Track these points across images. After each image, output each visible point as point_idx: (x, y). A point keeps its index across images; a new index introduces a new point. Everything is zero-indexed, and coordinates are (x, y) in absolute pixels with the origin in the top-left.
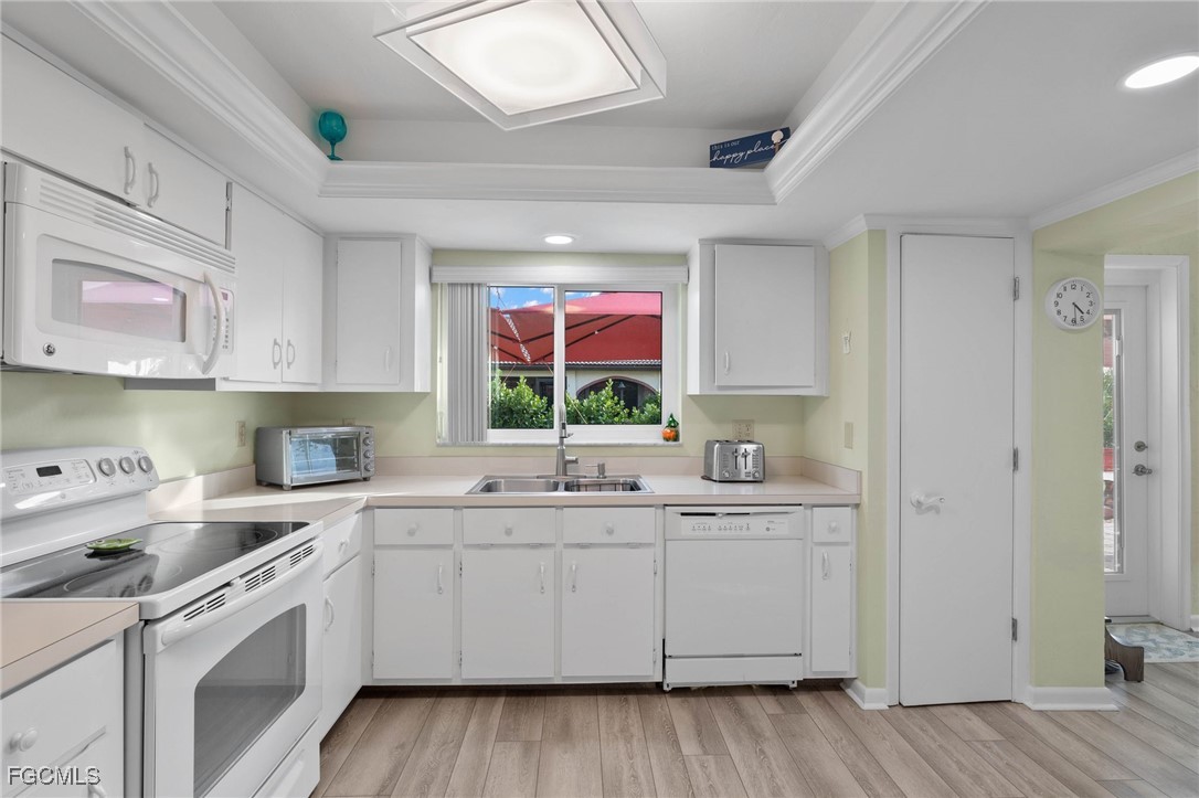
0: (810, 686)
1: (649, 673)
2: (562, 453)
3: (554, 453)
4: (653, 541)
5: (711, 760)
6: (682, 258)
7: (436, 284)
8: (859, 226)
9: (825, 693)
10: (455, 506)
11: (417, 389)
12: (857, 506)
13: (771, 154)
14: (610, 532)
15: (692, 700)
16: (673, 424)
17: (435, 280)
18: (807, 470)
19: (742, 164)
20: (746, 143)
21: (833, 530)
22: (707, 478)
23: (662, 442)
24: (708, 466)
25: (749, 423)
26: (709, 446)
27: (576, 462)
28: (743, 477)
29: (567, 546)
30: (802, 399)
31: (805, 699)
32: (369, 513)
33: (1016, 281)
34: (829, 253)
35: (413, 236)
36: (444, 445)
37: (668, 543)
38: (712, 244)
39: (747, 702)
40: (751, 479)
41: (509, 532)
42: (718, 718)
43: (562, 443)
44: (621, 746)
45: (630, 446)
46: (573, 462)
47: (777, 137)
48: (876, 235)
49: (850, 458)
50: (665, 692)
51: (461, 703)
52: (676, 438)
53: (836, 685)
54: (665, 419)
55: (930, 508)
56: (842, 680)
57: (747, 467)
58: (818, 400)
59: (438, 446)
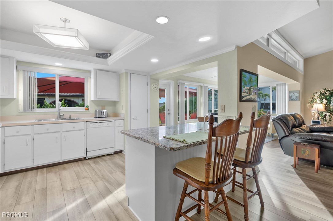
0: (116, 153)
1: (83, 155)
2: (59, 113)
3: (57, 113)
4: (84, 129)
5: (97, 166)
6: (89, 72)
7: (18, 70)
8: (124, 71)
9: (119, 154)
10: (32, 125)
11: (14, 98)
12: (124, 120)
13: (108, 57)
14: (74, 128)
15: (93, 159)
16: (87, 107)
17: (18, 69)
18: (116, 115)
19: (102, 58)
20: (103, 54)
21: (120, 124)
22: (96, 117)
23: (85, 110)
24: (96, 115)
25: (104, 106)
26: (96, 111)
27: (63, 115)
28: (103, 116)
29: (63, 132)
30: (115, 101)
31: (115, 155)
32: (3, 128)
33: (148, 83)
34: (120, 74)
35: (13, 58)
36: (22, 112)
37: (87, 129)
38: (97, 70)
39: (104, 158)
40: (104, 117)
41: (48, 130)
42: (99, 161)
43: (59, 111)
44: (78, 168)
45: (77, 111)
46: (62, 115)
47: (109, 55)
48: (127, 73)
49: (122, 111)
50: (87, 159)
51: (34, 171)
52: (88, 110)
53: (120, 152)
54: (85, 106)
55: (135, 119)
56: (122, 151)
57: (104, 115)
58: (118, 101)
59: (19, 113)
